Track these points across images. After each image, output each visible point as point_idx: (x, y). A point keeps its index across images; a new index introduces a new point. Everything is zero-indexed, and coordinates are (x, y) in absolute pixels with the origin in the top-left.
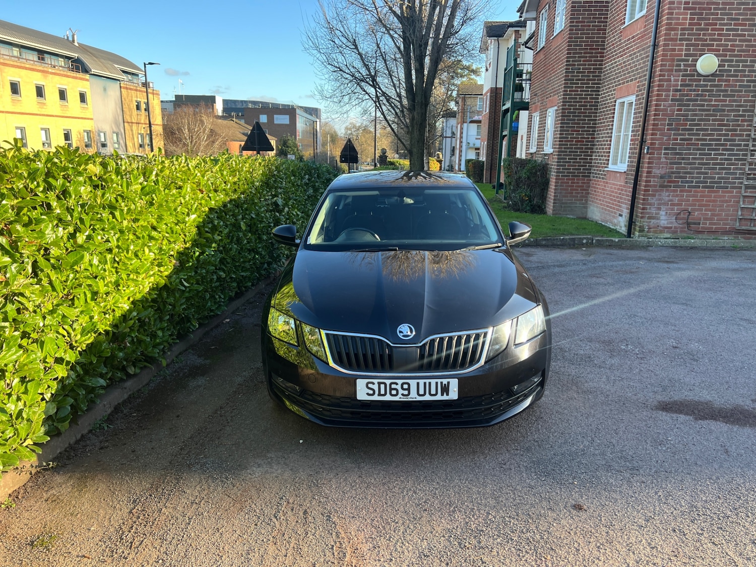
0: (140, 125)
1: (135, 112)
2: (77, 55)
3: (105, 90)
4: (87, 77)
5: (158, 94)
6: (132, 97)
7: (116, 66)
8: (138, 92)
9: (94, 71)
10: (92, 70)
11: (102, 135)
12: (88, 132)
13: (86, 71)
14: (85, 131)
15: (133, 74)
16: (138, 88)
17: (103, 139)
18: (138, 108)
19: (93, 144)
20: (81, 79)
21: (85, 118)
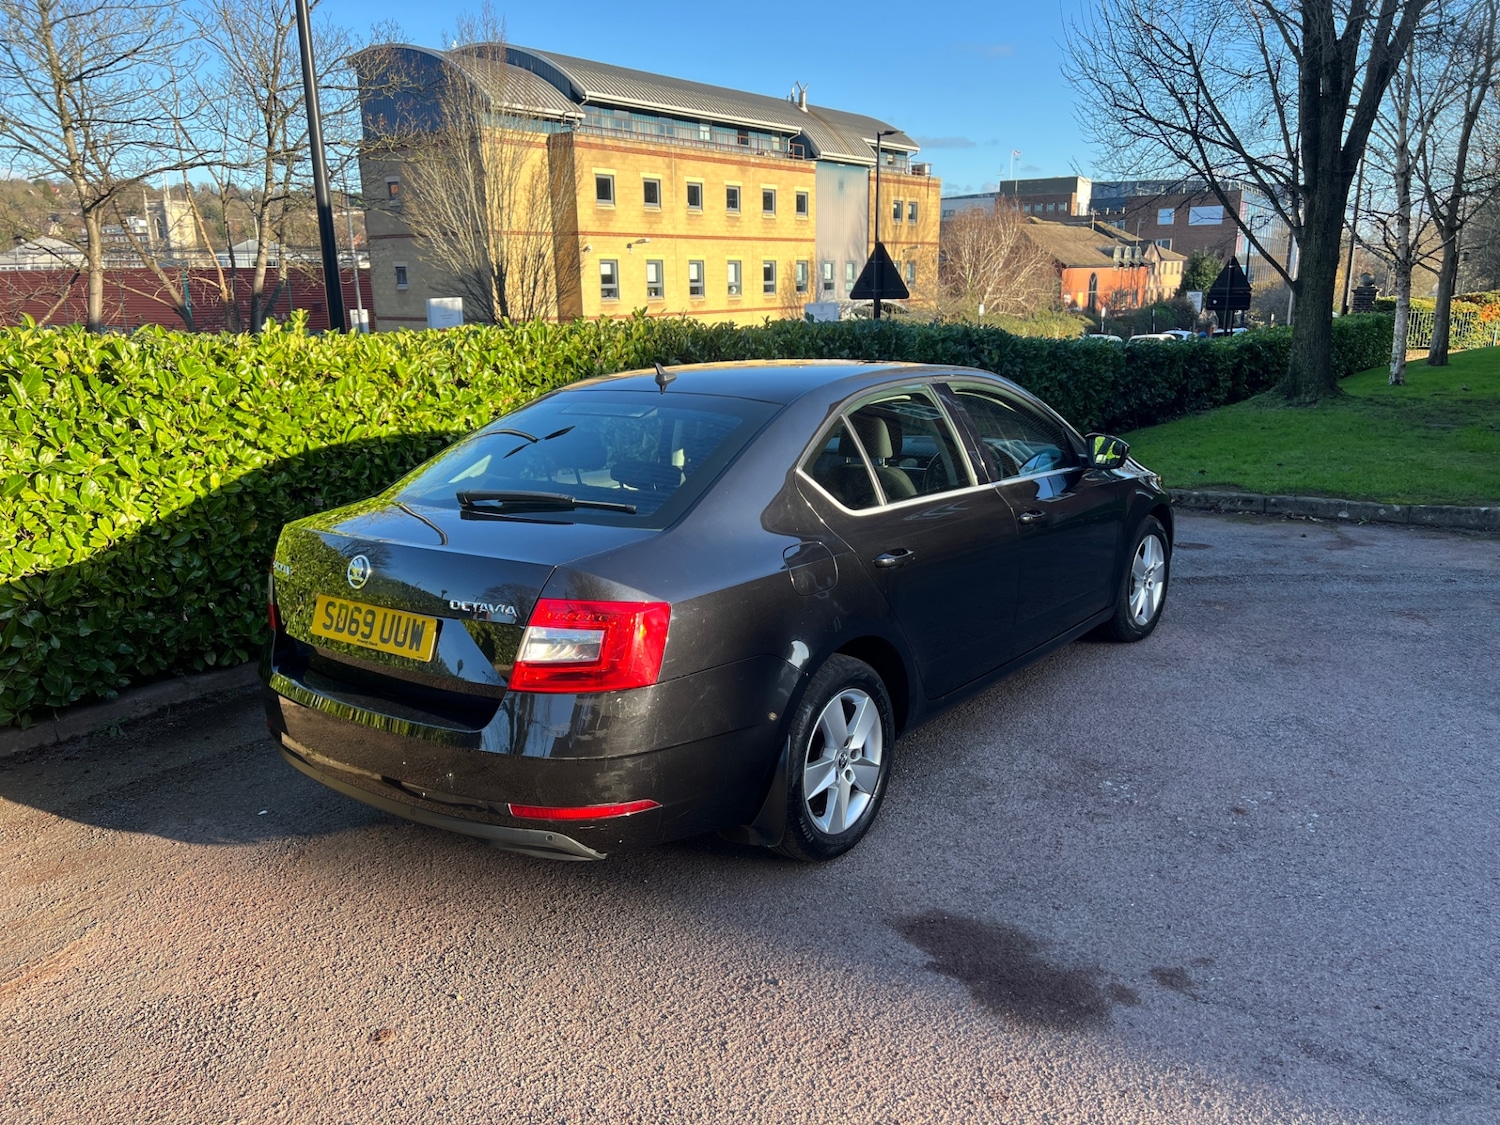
0: (899, 246)
1: (890, 222)
2: (800, 129)
3: (841, 185)
4: (813, 164)
5: (937, 186)
6: (888, 195)
7: (866, 140)
8: (902, 186)
9: (824, 154)
10: (822, 153)
11: (828, 267)
12: (804, 264)
13: (812, 155)
14: (798, 262)
15: (897, 152)
16: (902, 178)
17: (828, 276)
18: (897, 214)
19: (810, 284)
20: (802, 170)
21: (802, 240)
